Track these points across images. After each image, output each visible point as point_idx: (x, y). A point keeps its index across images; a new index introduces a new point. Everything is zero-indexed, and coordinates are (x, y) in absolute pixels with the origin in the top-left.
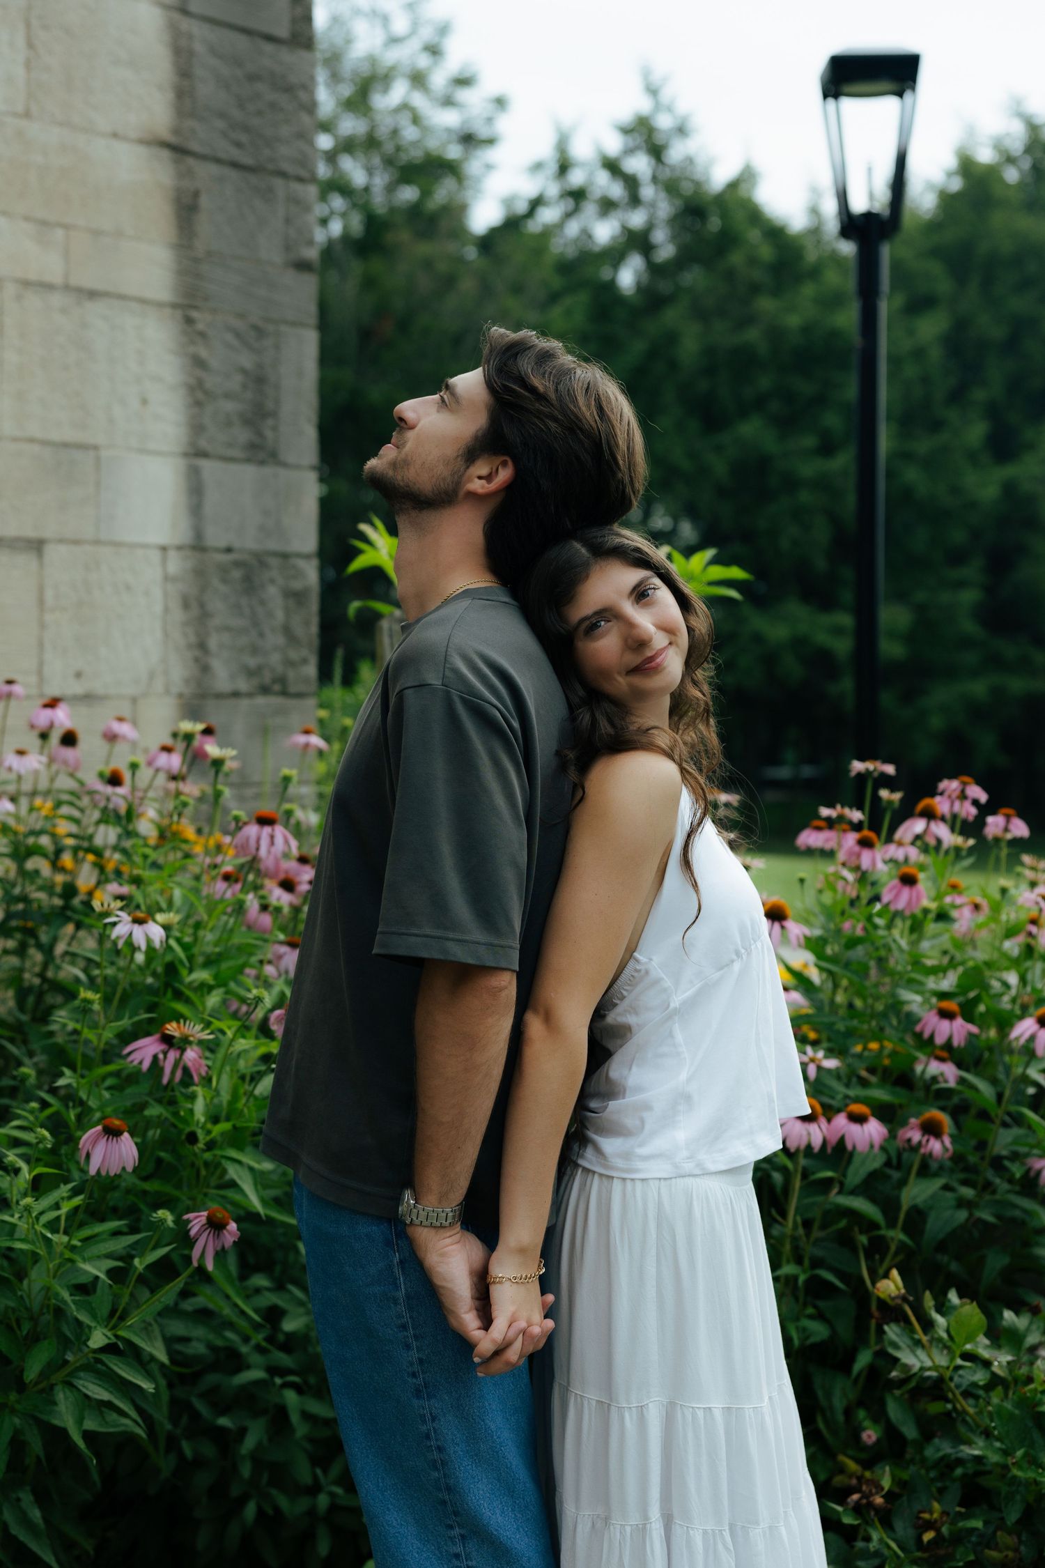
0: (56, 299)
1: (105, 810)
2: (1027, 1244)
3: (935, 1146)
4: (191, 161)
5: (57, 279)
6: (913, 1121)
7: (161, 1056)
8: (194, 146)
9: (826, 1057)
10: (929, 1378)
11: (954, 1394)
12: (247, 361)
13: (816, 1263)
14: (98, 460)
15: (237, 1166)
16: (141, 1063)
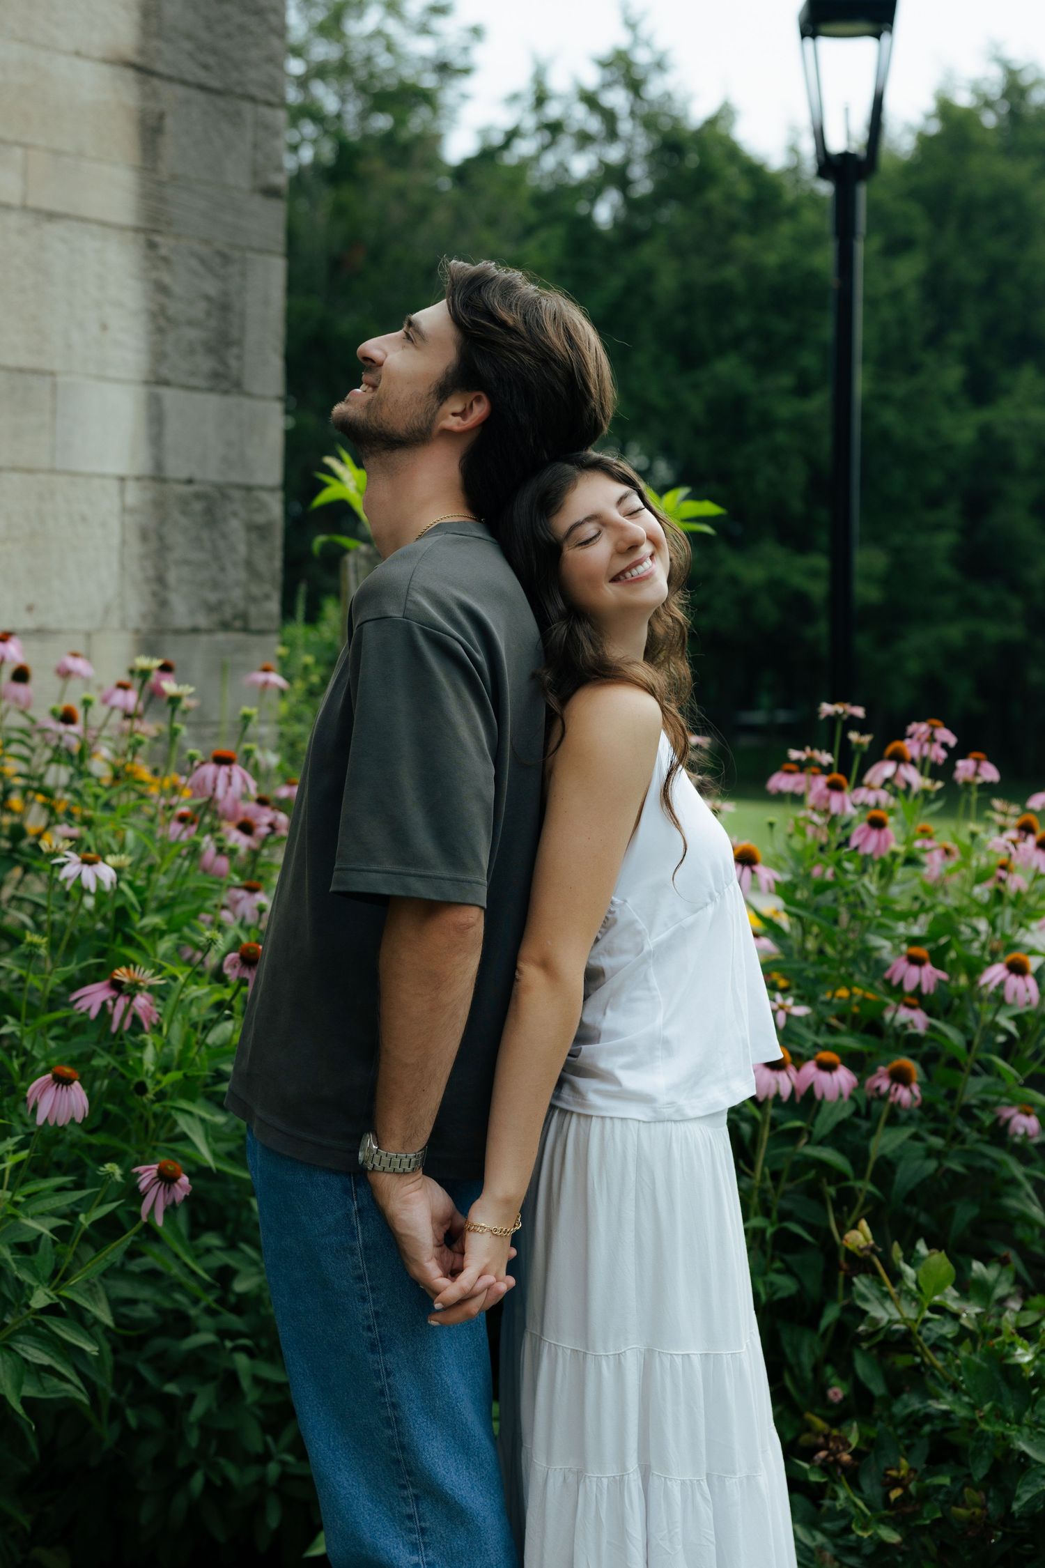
0: (13, 221)
1: (56, 749)
2: (996, 1195)
3: (904, 1095)
4: (155, 82)
5: (15, 200)
6: (881, 1069)
7: (110, 1003)
8: (159, 67)
9: (795, 1004)
10: (897, 1331)
11: (922, 1347)
13: (785, 1216)
14: (54, 386)
15: (187, 1117)
16: (89, 1009)
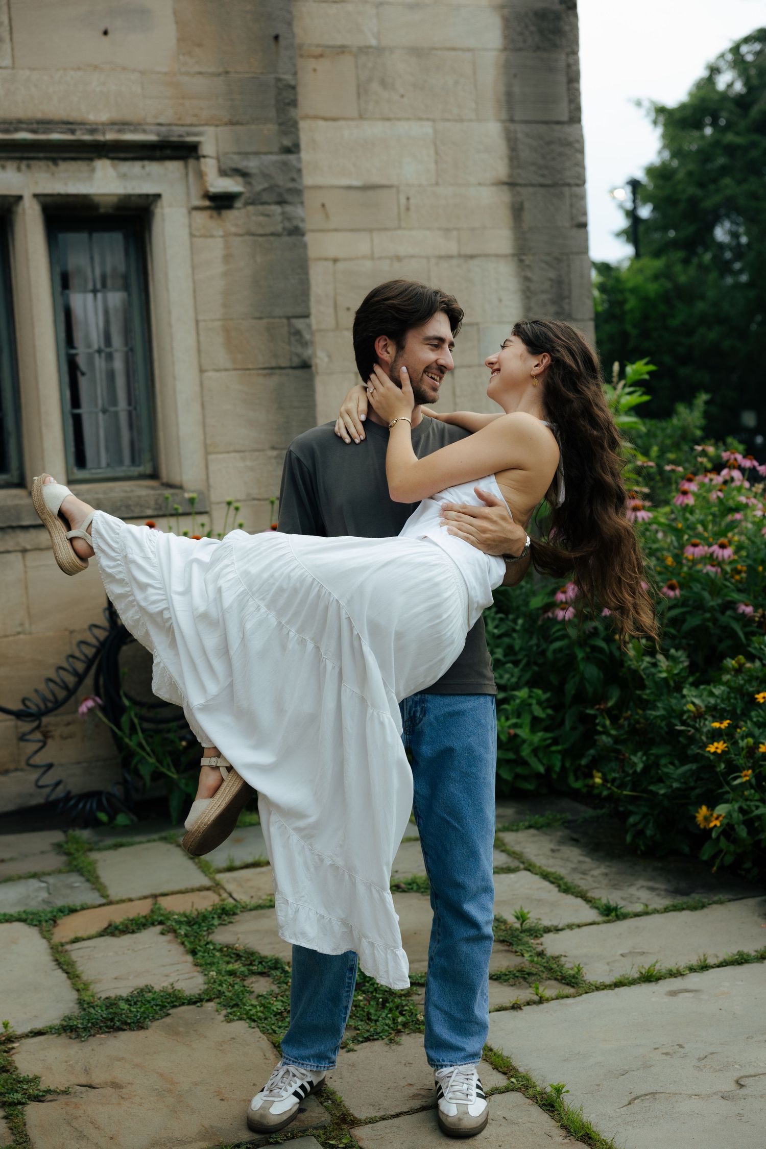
0: (455, 262)
4: (518, 188)
5: (455, 253)
8: (520, 181)
12: (552, 274)
14: (478, 329)
